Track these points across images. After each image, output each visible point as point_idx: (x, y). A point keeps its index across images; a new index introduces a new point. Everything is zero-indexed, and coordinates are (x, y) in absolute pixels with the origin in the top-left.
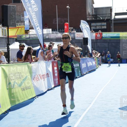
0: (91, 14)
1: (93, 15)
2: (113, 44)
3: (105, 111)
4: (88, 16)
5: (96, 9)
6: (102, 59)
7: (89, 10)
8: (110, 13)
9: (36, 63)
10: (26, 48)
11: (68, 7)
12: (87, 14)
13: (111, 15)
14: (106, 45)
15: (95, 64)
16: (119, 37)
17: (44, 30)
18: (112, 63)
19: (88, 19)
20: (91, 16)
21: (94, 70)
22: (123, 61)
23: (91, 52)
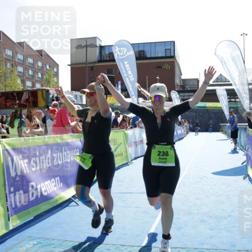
0: (179, 84)
1: (180, 86)
2: (200, 113)
3: (200, 178)
4: (176, 87)
5: (184, 81)
6: (190, 128)
7: (177, 81)
8: (197, 84)
9: (132, 130)
10: (121, 116)
11: (158, 78)
12: (176, 84)
13: (198, 86)
14: (194, 114)
15: (183, 132)
16: (206, 107)
17: (139, 99)
18: (199, 131)
19: (176, 89)
20: (179, 87)
21: (183, 138)
22: (209, 130)
23: (180, 120)
